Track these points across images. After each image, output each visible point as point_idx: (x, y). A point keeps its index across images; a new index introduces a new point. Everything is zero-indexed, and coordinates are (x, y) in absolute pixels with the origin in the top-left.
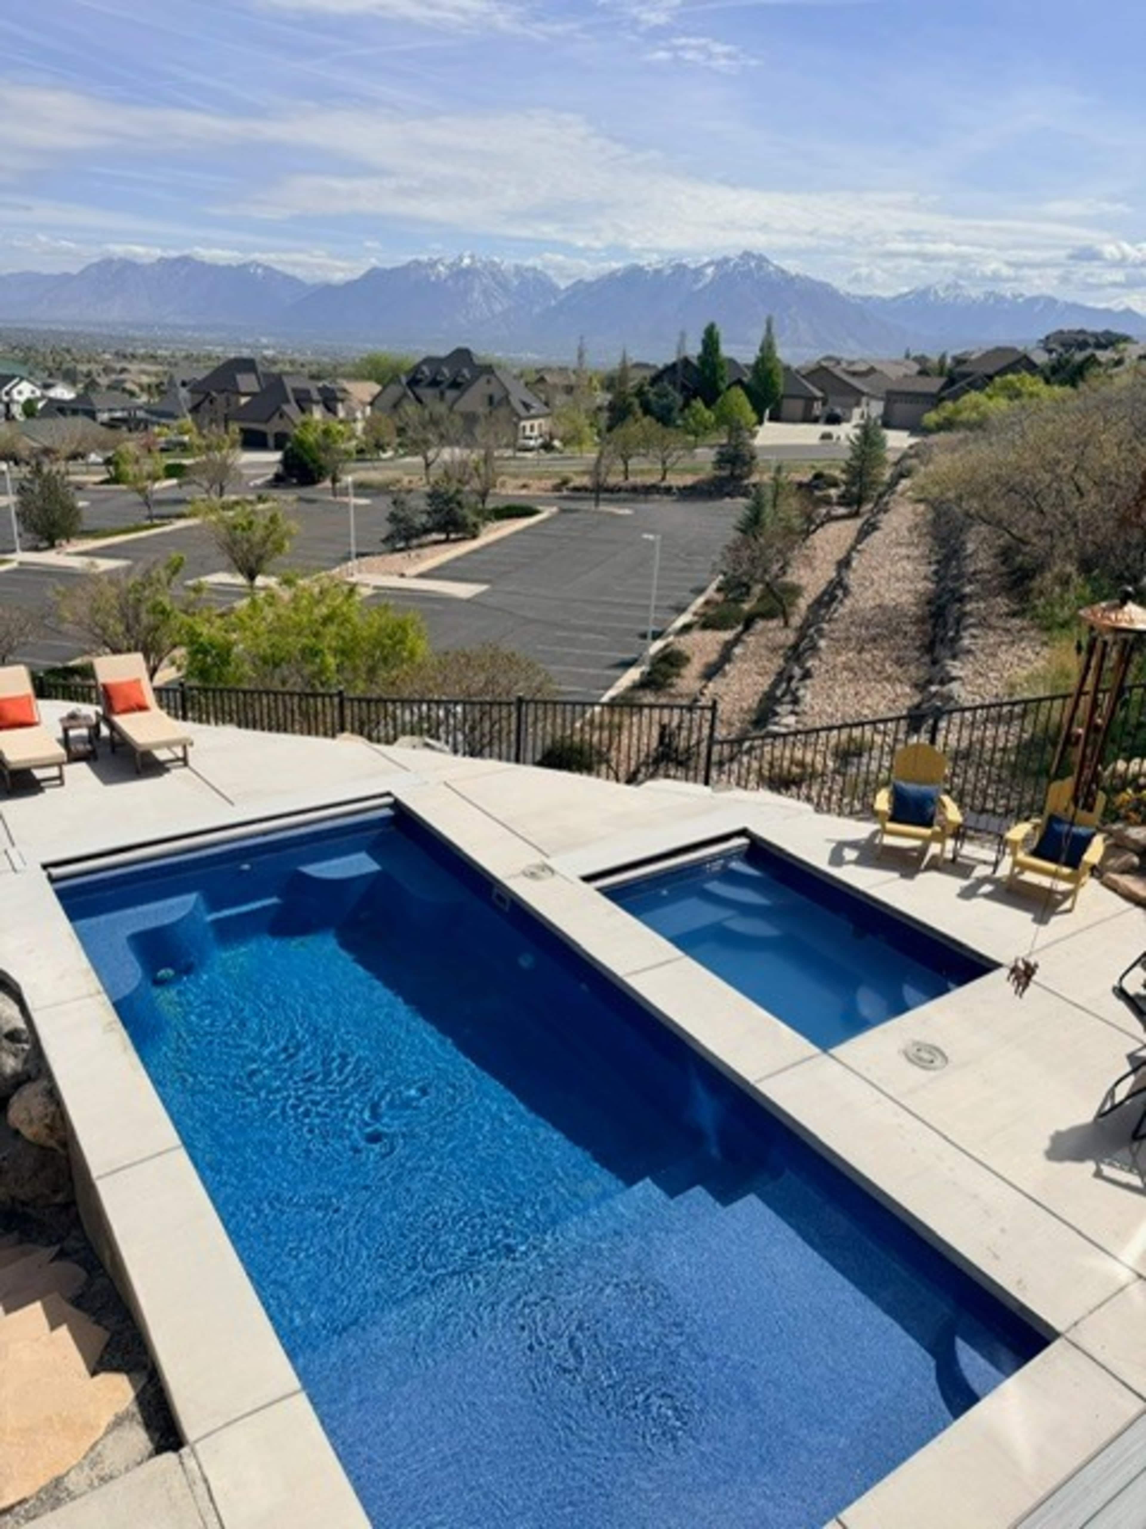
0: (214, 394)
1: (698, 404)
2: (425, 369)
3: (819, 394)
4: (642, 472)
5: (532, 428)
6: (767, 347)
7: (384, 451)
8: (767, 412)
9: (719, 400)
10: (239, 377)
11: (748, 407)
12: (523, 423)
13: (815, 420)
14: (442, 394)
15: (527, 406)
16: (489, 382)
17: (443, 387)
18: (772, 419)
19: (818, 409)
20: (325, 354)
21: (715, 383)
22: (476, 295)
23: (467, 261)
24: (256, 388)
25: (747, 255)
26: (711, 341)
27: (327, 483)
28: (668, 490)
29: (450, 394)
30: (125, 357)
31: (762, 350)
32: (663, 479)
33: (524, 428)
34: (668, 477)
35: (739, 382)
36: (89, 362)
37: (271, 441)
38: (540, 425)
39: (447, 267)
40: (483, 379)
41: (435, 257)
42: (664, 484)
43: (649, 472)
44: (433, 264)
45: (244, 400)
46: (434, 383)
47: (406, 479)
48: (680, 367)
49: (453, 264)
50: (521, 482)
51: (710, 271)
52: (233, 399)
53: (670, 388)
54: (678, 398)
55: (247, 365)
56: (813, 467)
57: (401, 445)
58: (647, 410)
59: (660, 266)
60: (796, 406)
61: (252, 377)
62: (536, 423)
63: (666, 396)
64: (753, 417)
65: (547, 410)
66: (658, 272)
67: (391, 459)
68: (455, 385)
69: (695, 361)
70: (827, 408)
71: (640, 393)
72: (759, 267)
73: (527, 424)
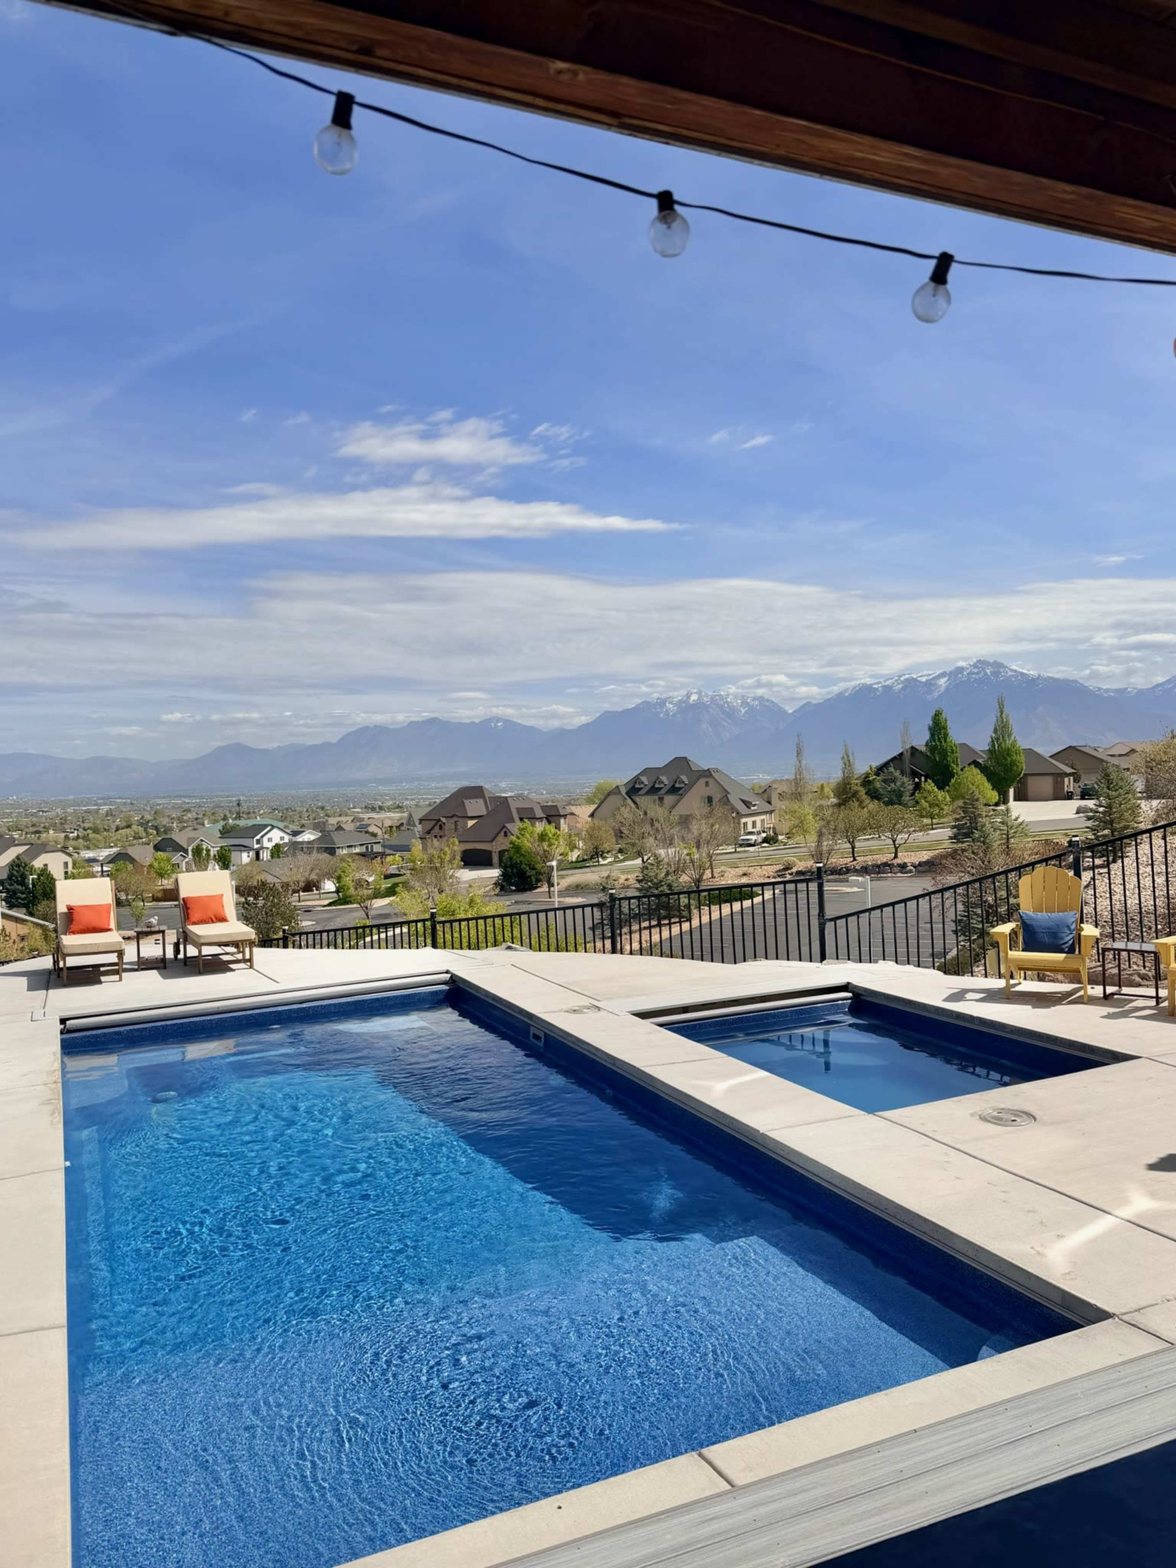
0: (444, 820)
1: (929, 786)
2: (644, 779)
3: (1069, 770)
4: (871, 852)
5: (754, 823)
6: (1002, 729)
7: (604, 858)
8: (1011, 791)
9: (953, 781)
10: (466, 802)
11: (988, 785)
12: (743, 820)
13: (1069, 797)
14: (661, 799)
15: (747, 804)
16: (707, 784)
17: (662, 792)
18: (1019, 798)
19: (1069, 784)
20: (560, 793)
21: (947, 766)
22: (704, 726)
23: (694, 697)
24: (483, 812)
25: (981, 664)
26: (938, 728)
27: (545, 888)
28: (903, 867)
29: (669, 799)
30: (373, 809)
31: (995, 731)
32: (896, 857)
33: (745, 824)
34: (900, 854)
35: (976, 764)
36: (340, 815)
37: (495, 859)
38: (763, 821)
39: (675, 705)
40: (702, 781)
41: (664, 696)
42: (896, 862)
43: (880, 851)
44: (662, 703)
45: (471, 823)
46: (653, 790)
47: (623, 877)
48: (907, 757)
49: (680, 701)
50: (740, 871)
51: (943, 681)
52: (461, 822)
53: (897, 774)
54: (908, 783)
55: (477, 792)
56: (1066, 835)
57: (621, 851)
58: (874, 795)
59: (889, 682)
60: (1046, 784)
61: (481, 801)
62: (758, 819)
63: (894, 781)
64: (994, 796)
65: (768, 808)
66: (887, 688)
67: (610, 864)
68: (673, 790)
69: (923, 749)
70: (1081, 784)
71: (866, 782)
72: (996, 674)
73: (749, 821)
